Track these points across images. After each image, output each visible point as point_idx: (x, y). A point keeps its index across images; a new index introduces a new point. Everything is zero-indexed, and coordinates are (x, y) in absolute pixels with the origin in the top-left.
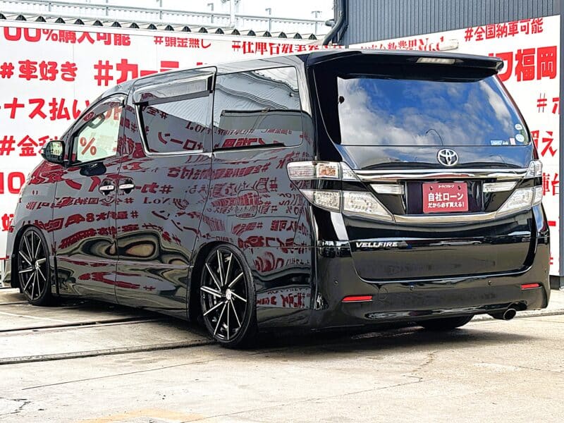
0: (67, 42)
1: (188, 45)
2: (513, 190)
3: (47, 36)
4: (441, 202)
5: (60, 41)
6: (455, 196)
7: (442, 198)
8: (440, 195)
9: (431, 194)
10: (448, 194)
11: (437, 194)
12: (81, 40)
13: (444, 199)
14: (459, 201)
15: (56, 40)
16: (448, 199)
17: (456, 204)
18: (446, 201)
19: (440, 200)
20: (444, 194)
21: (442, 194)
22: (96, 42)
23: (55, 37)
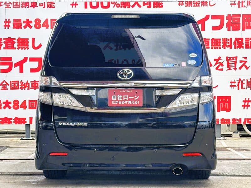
0: (125, 8)
1: (200, 5)
2: (179, 95)
3: (114, 5)
4: (121, 101)
5: (121, 7)
6: (133, 97)
7: (122, 98)
8: (121, 97)
9: (114, 96)
10: (127, 96)
11: (119, 96)
12: (133, 6)
13: (124, 99)
14: (136, 100)
15: (119, 7)
16: (127, 99)
17: (133, 102)
18: (126, 100)
19: (121, 99)
20: (124, 96)
21: (123, 96)
22: (142, 6)
23: (118, 5)
